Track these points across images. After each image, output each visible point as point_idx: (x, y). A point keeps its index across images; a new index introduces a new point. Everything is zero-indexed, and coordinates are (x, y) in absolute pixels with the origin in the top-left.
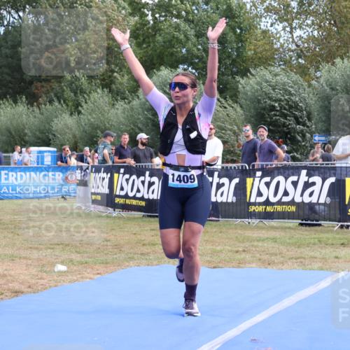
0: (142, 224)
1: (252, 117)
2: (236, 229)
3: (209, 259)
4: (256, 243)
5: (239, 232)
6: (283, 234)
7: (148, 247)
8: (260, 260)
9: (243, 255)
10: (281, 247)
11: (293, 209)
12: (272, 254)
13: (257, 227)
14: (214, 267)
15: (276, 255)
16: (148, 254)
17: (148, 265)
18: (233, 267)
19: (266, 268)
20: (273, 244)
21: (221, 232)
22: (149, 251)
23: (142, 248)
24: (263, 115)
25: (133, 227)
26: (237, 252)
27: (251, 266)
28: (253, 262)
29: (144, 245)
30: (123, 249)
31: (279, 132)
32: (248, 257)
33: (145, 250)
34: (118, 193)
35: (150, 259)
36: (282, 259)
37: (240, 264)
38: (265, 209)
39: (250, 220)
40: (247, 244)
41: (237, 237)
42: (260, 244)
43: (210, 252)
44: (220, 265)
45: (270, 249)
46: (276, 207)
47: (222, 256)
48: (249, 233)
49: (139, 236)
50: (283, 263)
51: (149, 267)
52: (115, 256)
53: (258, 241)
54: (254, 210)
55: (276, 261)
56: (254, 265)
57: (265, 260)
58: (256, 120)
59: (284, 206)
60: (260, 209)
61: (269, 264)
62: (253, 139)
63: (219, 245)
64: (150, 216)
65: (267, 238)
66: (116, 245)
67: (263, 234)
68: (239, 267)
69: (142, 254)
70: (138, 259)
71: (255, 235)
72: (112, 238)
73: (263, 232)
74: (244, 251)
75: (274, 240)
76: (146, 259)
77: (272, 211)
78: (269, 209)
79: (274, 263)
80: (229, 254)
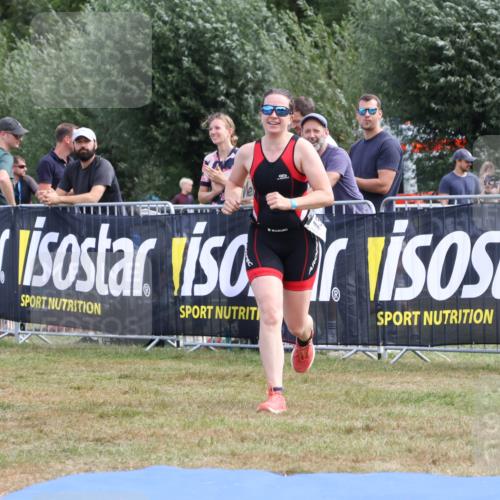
0: (95, 361)
1: (384, 78)
2: (345, 371)
3: (274, 450)
4: (398, 409)
5: (355, 379)
6: (469, 382)
7: (114, 421)
8: (410, 451)
9: (364, 440)
10: (465, 418)
11: (488, 316)
12: (441, 437)
13: (401, 367)
14: (290, 472)
15: (452, 438)
16: (113, 439)
17: (115, 468)
18: (339, 470)
19: (427, 472)
20: (444, 411)
21: (306, 381)
22: (117, 430)
23: (97, 425)
24: (413, 72)
25: (74, 371)
26: (349, 431)
27: (388, 465)
28: (391, 457)
29: (101, 416)
30: (46, 429)
31: (458, 116)
32: (378, 443)
33: (106, 428)
34: (26, 283)
35: (119, 453)
36: (469, 448)
37: (357, 462)
38: (421, 318)
39: (382, 349)
40: (376, 411)
41: (347, 393)
42: (410, 410)
43: (277, 431)
44: (306, 465)
45: (437, 423)
46: (447, 312)
47: (310, 442)
48: (377, 383)
49: (89, 394)
50: (470, 459)
51: (118, 473)
52: (26, 447)
53: (405, 401)
54: (391, 322)
55: (452, 454)
56: (393, 465)
57: (423, 452)
58: (395, 86)
59: (466, 311)
60: (406, 318)
61: (434, 462)
62: (381, 135)
63: (301, 413)
64: (118, 341)
65: (429, 395)
66: (28, 419)
67: (418, 384)
68: (354, 470)
69: (97, 440)
70: (89, 454)
71: (396, 388)
72: (18, 399)
73: (419, 378)
74: (368, 428)
75: (448, 400)
76: (110, 453)
77: (437, 323)
78: (430, 318)
79: (446, 457)
80: (329, 437)
